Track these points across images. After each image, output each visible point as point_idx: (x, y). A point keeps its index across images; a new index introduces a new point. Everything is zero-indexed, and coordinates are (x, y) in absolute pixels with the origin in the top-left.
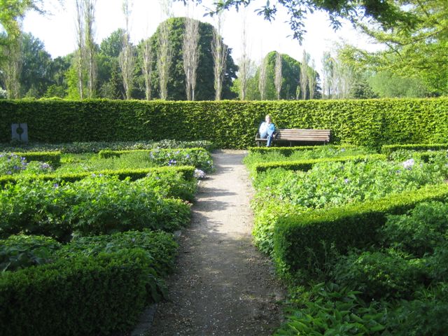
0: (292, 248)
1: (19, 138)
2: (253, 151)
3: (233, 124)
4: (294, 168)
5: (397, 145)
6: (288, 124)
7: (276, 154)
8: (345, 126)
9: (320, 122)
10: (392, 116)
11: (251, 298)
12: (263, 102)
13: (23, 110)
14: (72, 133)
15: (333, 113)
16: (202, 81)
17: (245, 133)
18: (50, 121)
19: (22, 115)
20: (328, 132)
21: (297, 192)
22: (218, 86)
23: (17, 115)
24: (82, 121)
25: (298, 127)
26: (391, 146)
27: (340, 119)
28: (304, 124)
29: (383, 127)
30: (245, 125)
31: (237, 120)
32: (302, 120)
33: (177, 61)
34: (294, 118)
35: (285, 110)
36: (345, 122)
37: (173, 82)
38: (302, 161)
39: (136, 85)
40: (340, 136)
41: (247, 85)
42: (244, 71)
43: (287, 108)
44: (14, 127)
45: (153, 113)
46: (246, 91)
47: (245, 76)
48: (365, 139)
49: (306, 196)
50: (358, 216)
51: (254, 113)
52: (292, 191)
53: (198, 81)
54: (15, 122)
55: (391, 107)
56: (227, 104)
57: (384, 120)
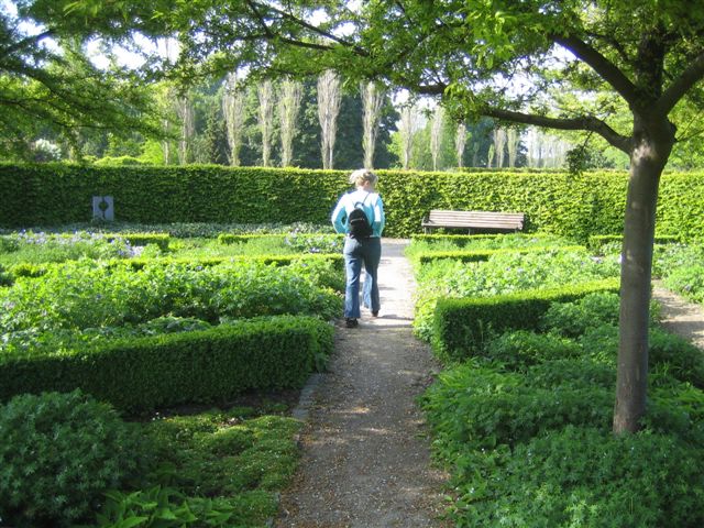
0: (449, 328)
1: (101, 216)
2: (417, 239)
3: (392, 203)
4: (466, 260)
5: (610, 236)
6: (466, 204)
7: (447, 244)
8: (544, 208)
9: (510, 203)
10: (607, 196)
11: (408, 373)
12: (433, 173)
13: (108, 178)
14: (170, 211)
15: (528, 190)
16: (344, 135)
17: (408, 216)
18: (143, 193)
19: (106, 185)
20: (521, 217)
21: (466, 284)
22: (368, 144)
23: (99, 185)
24: (185, 194)
25: (480, 209)
26: (601, 237)
27: (537, 199)
28: (488, 204)
29: (595, 211)
30: (408, 204)
31: (396, 198)
32: (485, 200)
33: (308, 104)
34: (475, 196)
35: (462, 186)
36: (543, 203)
37: (300, 136)
38: (478, 252)
39: (245, 140)
40: (537, 222)
41: (412, 143)
42: (409, 122)
43: (466, 183)
44: (96, 201)
45: (282, 186)
46: (410, 153)
47: (410, 129)
48: (571, 228)
49: (475, 288)
50: (520, 302)
51: (421, 188)
52: (459, 282)
53: (338, 135)
54: (97, 194)
55: (606, 185)
56: (384, 175)
57: (596, 201)
